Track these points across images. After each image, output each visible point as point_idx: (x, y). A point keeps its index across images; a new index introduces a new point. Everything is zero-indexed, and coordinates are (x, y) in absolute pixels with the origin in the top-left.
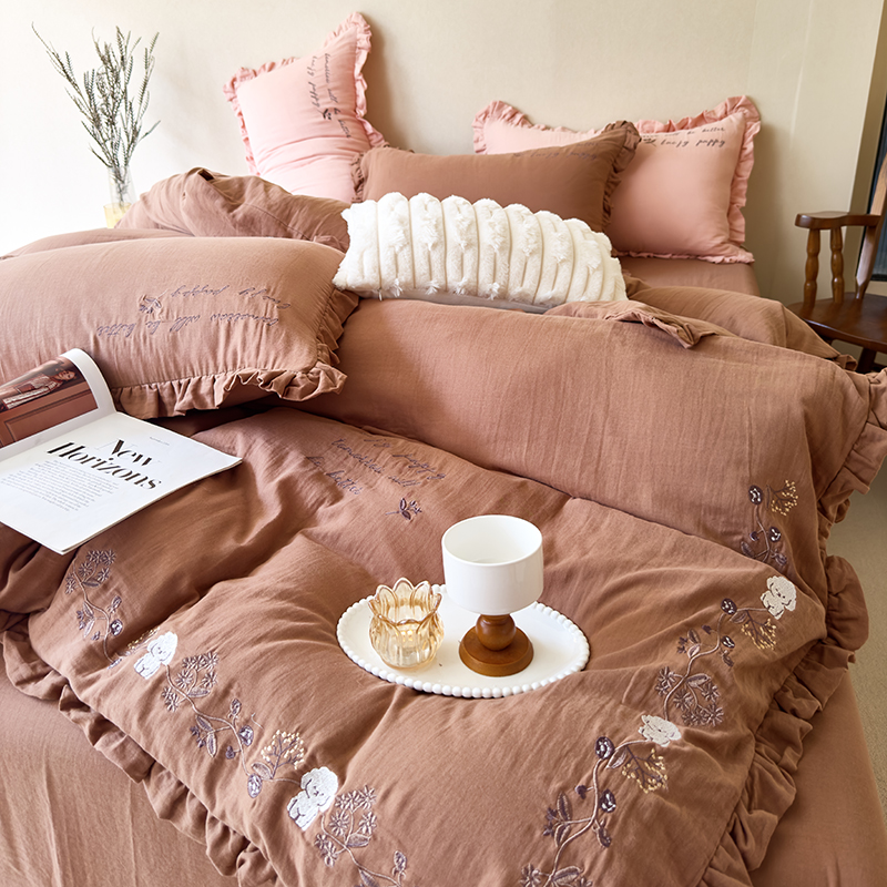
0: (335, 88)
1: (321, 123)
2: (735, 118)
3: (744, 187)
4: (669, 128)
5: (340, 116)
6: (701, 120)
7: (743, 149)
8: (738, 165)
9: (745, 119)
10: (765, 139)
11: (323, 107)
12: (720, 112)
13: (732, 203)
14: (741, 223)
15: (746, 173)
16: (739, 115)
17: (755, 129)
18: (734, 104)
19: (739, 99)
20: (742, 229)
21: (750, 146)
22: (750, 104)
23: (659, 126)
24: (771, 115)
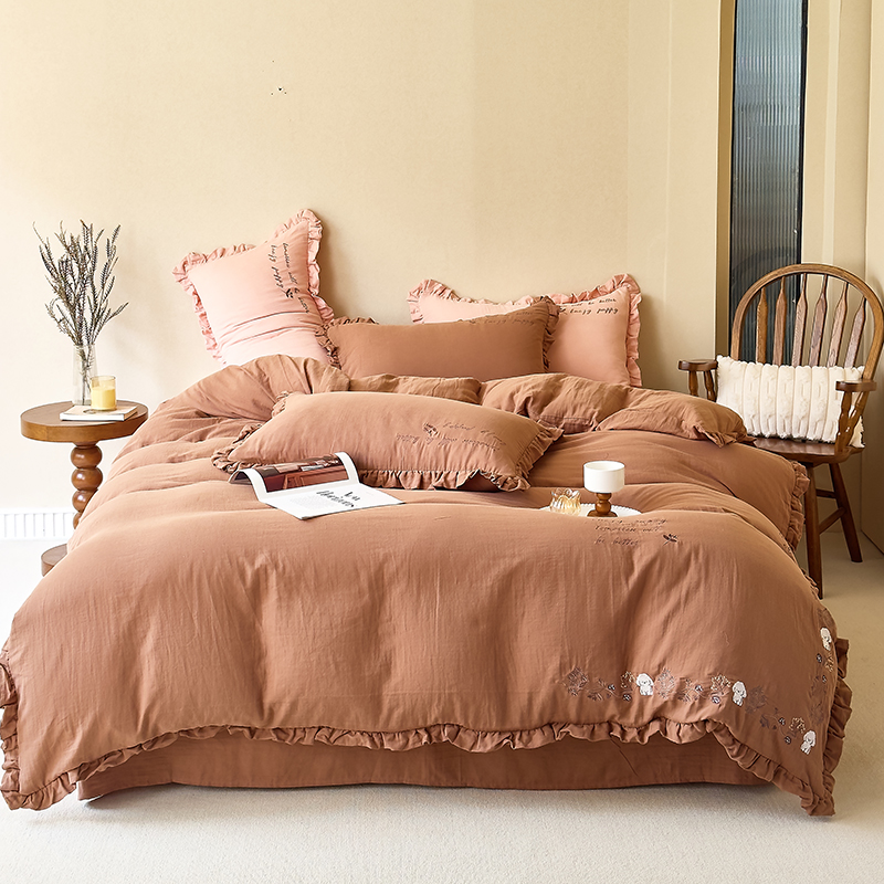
0: (294, 272)
1: (286, 301)
2: (622, 290)
3: (635, 344)
4: (572, 300)
5: (300, 295)
6: (595, 293)
7: (631, 315)
8: (629, 327)
9: (629, 292)
10: (645, 306)
11: (286, 288)
12: (609, 288)
13: (628, 357)
14: (637, 371)
15: (636, 335)
16: (624, 288)
17: (637, 299)
18: (619, 281)
19: (622, 276)
20: (639, 377)
21: (636, 313)
22: (631, 280)
23: (566, 298)
24: (647, 288)
